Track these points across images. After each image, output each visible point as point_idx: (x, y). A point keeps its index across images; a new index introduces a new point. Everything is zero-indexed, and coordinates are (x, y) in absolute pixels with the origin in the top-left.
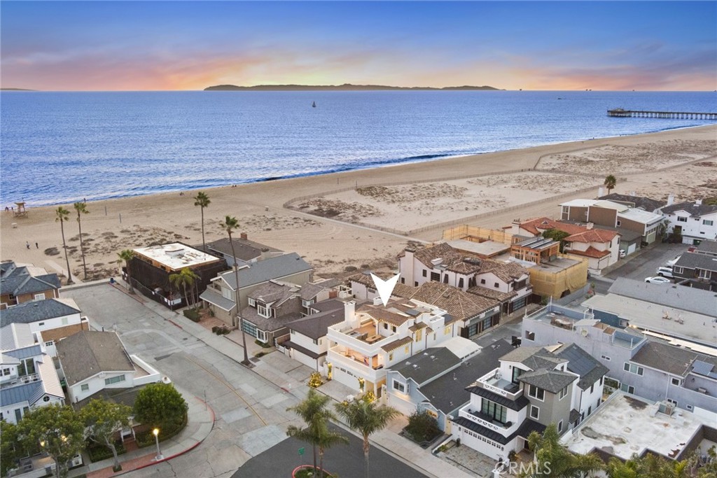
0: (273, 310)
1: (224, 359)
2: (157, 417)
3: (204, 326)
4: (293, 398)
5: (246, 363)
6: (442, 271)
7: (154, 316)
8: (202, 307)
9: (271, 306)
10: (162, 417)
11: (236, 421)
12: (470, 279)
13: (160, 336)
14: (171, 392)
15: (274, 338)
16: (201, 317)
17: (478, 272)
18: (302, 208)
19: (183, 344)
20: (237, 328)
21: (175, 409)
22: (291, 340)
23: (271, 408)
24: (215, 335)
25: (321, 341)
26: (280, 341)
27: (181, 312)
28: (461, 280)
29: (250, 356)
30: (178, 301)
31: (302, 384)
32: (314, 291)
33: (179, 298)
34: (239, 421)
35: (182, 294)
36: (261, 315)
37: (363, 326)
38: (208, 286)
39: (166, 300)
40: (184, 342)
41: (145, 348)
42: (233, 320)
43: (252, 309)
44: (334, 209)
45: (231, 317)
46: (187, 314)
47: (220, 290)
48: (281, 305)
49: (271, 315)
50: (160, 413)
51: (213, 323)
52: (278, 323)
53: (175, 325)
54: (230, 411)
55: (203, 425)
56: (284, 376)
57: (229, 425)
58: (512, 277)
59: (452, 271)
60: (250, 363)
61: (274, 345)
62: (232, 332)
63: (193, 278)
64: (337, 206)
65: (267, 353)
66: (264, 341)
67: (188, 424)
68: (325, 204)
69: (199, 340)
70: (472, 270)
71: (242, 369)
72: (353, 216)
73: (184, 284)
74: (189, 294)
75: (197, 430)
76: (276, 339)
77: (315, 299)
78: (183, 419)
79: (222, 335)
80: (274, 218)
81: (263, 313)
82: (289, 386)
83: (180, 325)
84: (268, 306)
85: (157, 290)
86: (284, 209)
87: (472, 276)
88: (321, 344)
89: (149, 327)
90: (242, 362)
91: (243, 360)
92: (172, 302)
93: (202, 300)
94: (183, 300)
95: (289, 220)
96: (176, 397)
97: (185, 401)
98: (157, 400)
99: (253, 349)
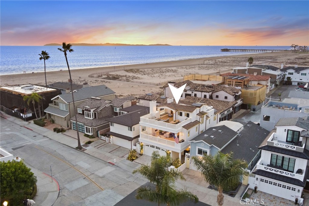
0: (95, 114)
1: (63, 147)
2: (8, 190)
3: (48, 128)
4: (118, 168)
5: (79, 148)
6: (192, 92)
7: (14, 125)
8: (46, 118)
9: (94, 111)
10: (12, 190)
11: (78, 189)
12: (210, 95)
13: (17, 136)
14: (21, 167)
15: (97, 131)
16: (46, 123)
17: (213, 91)
18: (99, 76)
19: (33, 139)
20: (71, 129)
21: (25, 182)
22: (111, 131)
23: (103, 177)
24: (56, 133)
25: (134, 128)
26: (102, 133)
27: (32, 122)
28: (205, 96)
29: (82, 144)
30: (30, 115)
31: (123, 159)
32: (121, 102)
33: (31, 113)
34: (80, 188)
35: (33, 110)
36: (87, 118)
37: (162, 117)
38: (50, 104)
39: (22, 115)
40: (34, 138)
41: (6, 143)
42: (68, 123)
43: (80, 115)
44: (116, 77)
45: (66, 122)
46: (36, 123)
47: (58, 106)
48: (101, 110)
49: (94, 117)
50: (11, 186)
51: (54, 126)
52: (100, 122)
53: (28, 129)
54: (71, 181)
55: (50, 194)
56: (109, 155)
57: (72, 192)
58: (234, 93)
59: (199, 91)
60: (82, 148)
61: (98, 136)
62: (67, 131)
63: (40, 99)
64: (117, 76)
65: (93, 142)
66: (90, 134)
67: (37, 194)
68: (110, 75)
69: (44, 136)
70: (211, 90)
71: (77, 153)
72: (126, 79)
73: (33, 102)
74: (37, 111)
75: (45, 198)
76: (99, 132)
77: (122, 106)
78: (33, 190)
79: (61, 133)
80: (85, 80)
81: (88, 116)
82: (115, 161)
83: (31, 129)
84: (92, 111)
85: (16, 109)
86: (89, 78)
87: (210, 93)
88: (134, 130)
89: (9, 131)
90: (77, 148)
91: (77, 146)
92: (26, 115)
93: (45, 113)
94: (34, 115)
95: (93, 81)
96: (25, 171)
97: (35, 175)
98: (8, 175)
99: (84, 140)
